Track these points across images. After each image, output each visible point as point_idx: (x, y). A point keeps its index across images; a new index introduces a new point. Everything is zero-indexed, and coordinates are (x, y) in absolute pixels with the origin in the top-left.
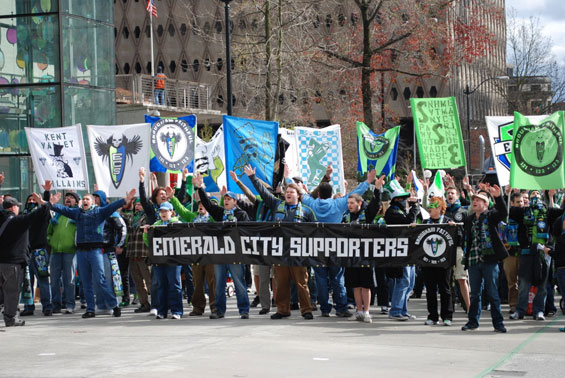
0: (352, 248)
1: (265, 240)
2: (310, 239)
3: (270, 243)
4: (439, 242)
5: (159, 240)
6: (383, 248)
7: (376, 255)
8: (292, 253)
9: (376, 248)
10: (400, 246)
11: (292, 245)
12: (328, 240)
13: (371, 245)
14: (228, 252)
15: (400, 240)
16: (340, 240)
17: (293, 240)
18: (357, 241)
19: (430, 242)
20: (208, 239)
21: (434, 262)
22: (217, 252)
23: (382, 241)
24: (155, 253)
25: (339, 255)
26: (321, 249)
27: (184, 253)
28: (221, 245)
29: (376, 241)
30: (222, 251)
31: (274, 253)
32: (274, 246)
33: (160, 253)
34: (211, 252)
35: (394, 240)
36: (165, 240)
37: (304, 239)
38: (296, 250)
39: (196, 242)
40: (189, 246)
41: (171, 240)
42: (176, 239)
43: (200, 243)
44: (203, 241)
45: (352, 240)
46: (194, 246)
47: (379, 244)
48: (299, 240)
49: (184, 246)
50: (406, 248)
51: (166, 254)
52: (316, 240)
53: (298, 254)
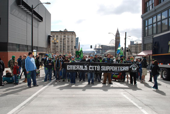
0: (115, 69)
1: (95, 67)
2: (106, 67)
3: (97, 67)
4: (135, 67)
5: (69, 66)
6: (123, 69)
7: (121, 70)
8: (102, 70)
9: (121, 69)
10: (126, 68)
11: (102, 68)
12: (110, 67)
13: (120, 68)
14: (85, 69)
15: (126, 67)
16: (113, 67)
17: (102, 67)
18: (117, 67)
19: (133, 67)
20: (81, 66)
21: (134, 72)
22: (83, 69)
23: (122, 67)
24: (68, 69)
25: (113, 70)
26: (109, 69)
27: (75, 69)
28: (84, 68)
29: (121, 67)
30: (84, 69)
31: (98, 70)
32: (98, 68)
33: (69, 69)
34: (81, 69)
35: (125, 67)
36: (70, 66)
37: (105, 67)
38: (103, 69)
39: (78, 67)
40: (76, 68)
41: (72, 66)
42: (73, 66)
43: (79, 67)
44: (80, 67)
45: (115, 67)
46: (77, 68)
47: (121, 68)
48: (103, 67)
49: (75, 68)
50: (128, 69)
51: (70, 69)
52: (107, 67)
53: (103, 70)
